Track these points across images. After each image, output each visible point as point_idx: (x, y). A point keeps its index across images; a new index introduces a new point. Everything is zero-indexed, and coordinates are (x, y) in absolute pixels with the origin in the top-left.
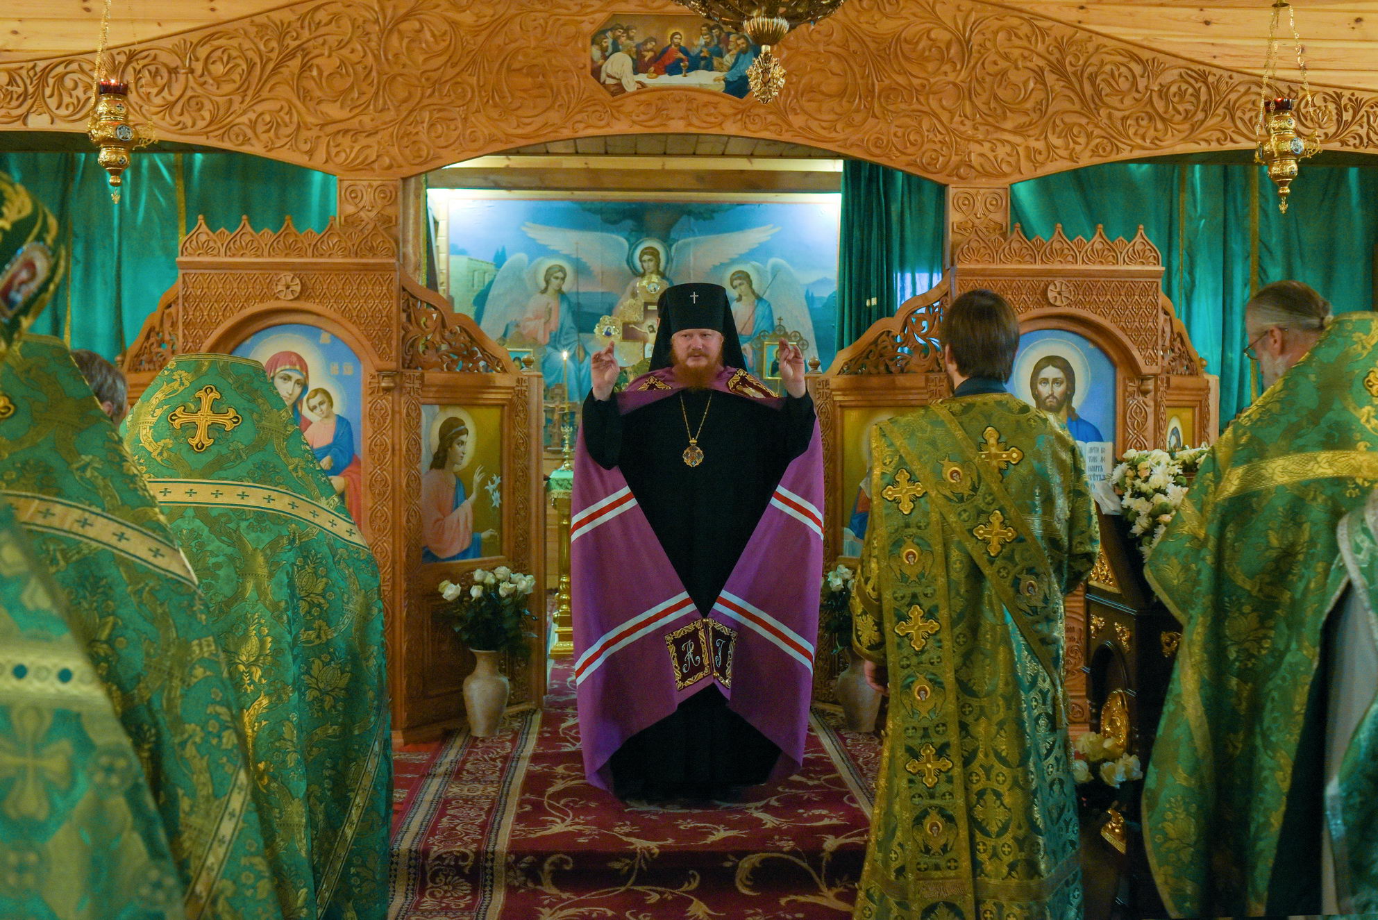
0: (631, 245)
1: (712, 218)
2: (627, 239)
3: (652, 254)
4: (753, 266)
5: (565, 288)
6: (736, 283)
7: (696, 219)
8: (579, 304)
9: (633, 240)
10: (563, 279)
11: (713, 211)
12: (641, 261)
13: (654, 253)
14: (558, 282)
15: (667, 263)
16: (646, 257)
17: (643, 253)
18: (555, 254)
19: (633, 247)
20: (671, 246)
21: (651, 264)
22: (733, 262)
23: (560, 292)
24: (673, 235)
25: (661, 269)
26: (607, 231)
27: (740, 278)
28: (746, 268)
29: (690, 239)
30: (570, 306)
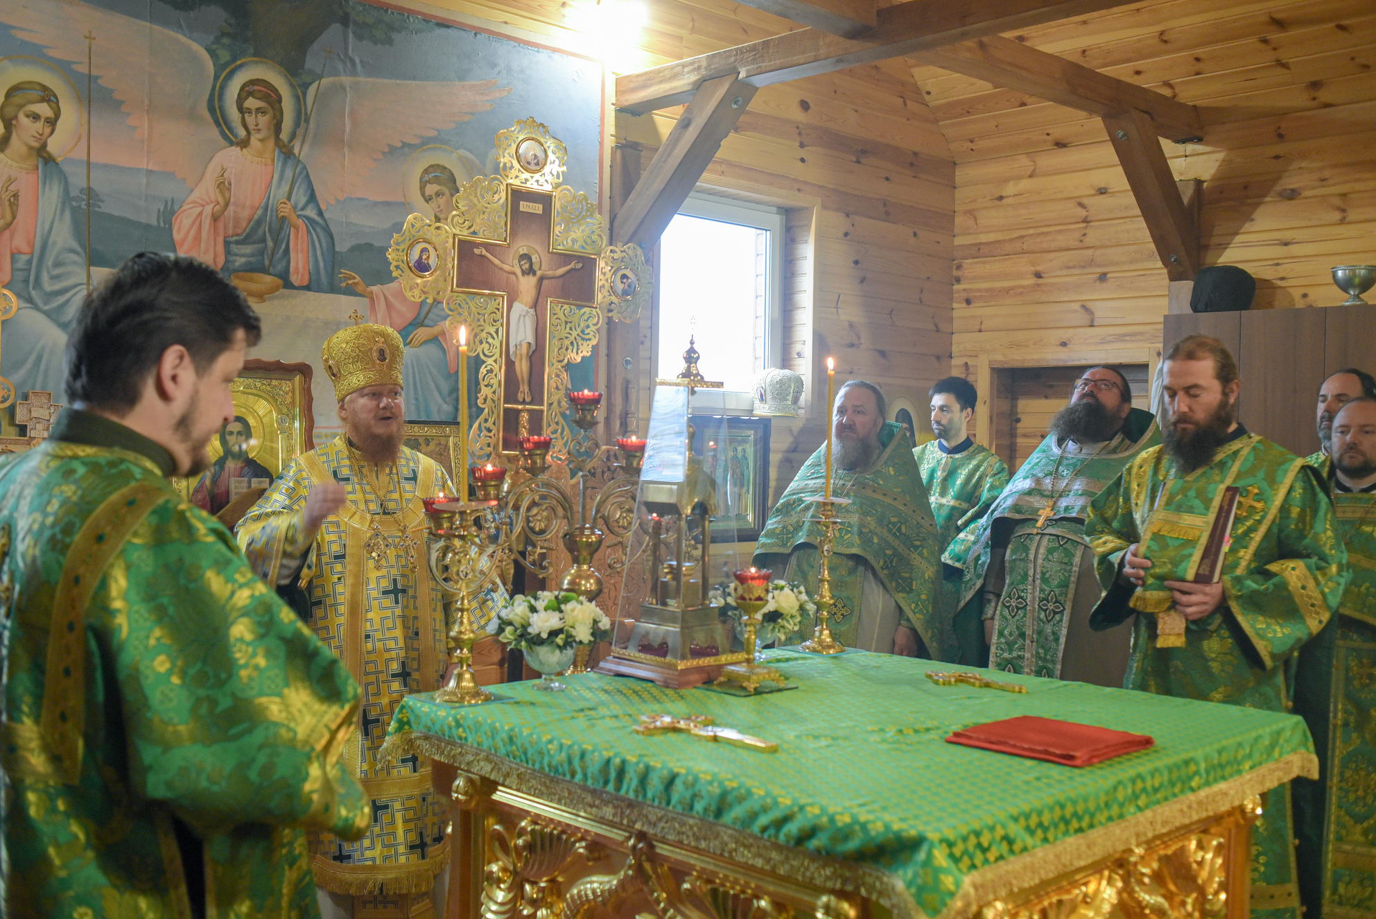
0: (219, 68)
1: (390, 41)
2: (213, 54)
3: (265, 97)
4: (461, 159)
5: (53, 146)
6: (431, 189)
7: (360, 38)
8: (89, 191)
9: (225, 56)
10: (52, 122)
11: (391, 28)
12: (241, 109)
13: (272, 98)
14: (39, 125)
15: (297, 124)
16: (251, 103)
17: (245, 91)
18: (33, 54)
19: (225, 72)
20: (305, 86)
21: (263, 120)
22: (425, 144)
23: (42, 154)
24: (310, 63)
25: (284, 136)
26: (166, 23)
27: (436, 180)
28: (448, 160)
29: (346, 80)
30: (66, 197)
